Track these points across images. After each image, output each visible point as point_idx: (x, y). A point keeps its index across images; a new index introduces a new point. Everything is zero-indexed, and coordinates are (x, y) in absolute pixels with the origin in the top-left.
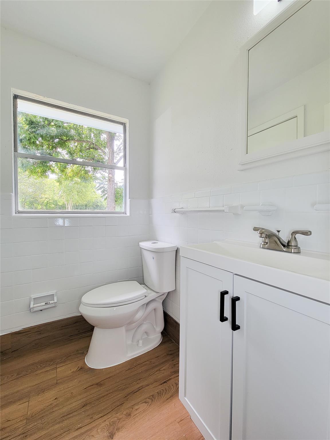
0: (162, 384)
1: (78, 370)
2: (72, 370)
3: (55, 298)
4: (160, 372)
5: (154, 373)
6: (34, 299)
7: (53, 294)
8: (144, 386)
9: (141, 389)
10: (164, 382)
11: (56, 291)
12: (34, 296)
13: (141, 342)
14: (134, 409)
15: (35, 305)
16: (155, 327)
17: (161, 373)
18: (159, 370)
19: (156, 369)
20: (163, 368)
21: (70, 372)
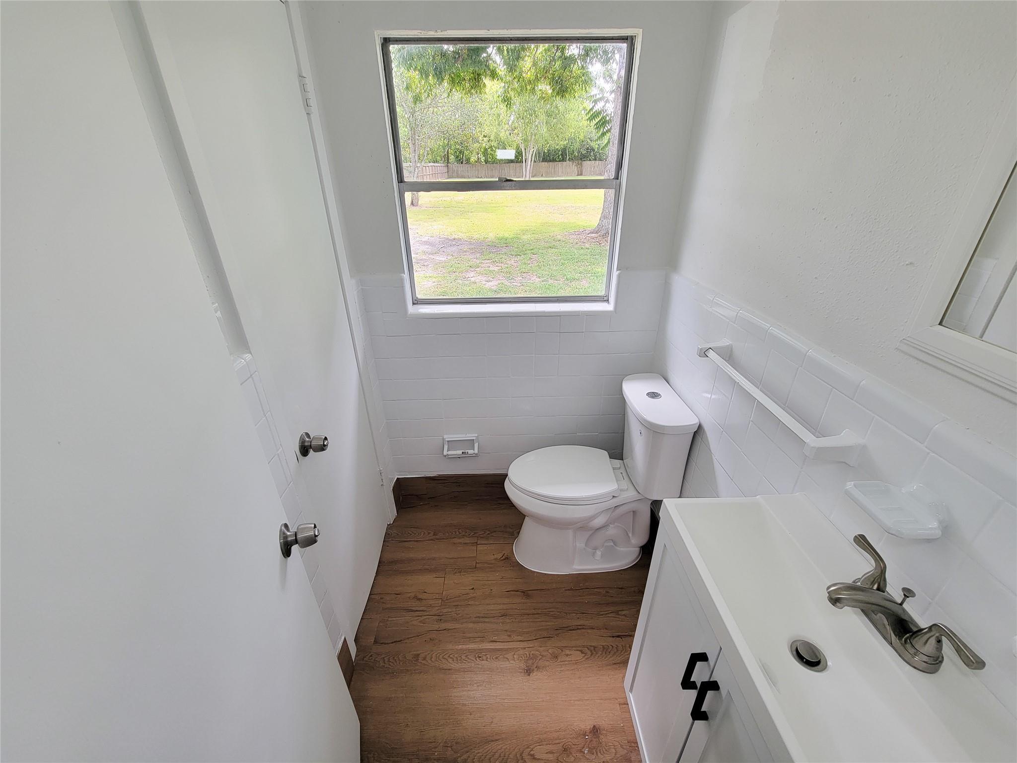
0: (613, 637)
1: (502, 559)
2: (496, 556)
3: (475, 445)
4: (617, 616)
5: (606, 614)
6: (448, 441)
7: (473, 440)
8: (586, 627)
9: (580, 629)
10: (618, 636)
11: (476, 435)
12: (448, 437)
13: (599, 553)
14: (564, 653)
15: (450, 453)
16: (630, 535)
17: (618, 619)
18: (617, 612)
19: (612, 609)
20: (624, 613)
21: (493, 557)
